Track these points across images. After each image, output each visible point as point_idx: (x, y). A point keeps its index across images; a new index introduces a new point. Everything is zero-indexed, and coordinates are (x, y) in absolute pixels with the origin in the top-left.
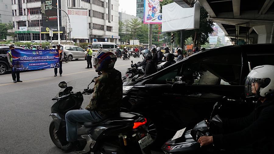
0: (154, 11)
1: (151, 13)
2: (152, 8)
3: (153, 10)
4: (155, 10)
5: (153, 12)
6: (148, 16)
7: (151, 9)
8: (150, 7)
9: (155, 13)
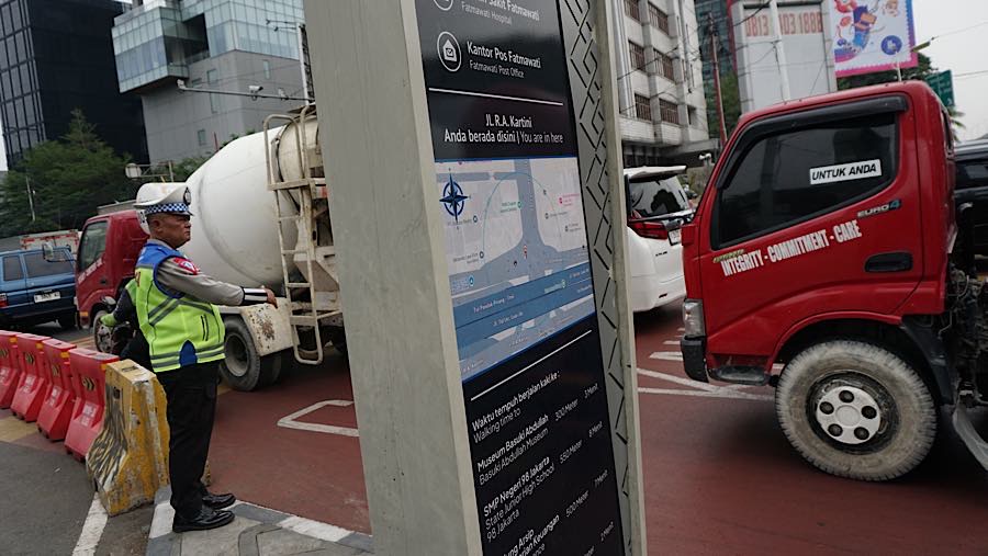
0: (863, 23)
1: (848, 34)
2: (851, 15)
3: (856, 21)
4: (864, 17)
5: (856, 29)
6: (838, 47)
7: (848, 19)
8: (842, 9)
9: (867, 31)
